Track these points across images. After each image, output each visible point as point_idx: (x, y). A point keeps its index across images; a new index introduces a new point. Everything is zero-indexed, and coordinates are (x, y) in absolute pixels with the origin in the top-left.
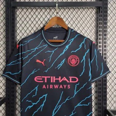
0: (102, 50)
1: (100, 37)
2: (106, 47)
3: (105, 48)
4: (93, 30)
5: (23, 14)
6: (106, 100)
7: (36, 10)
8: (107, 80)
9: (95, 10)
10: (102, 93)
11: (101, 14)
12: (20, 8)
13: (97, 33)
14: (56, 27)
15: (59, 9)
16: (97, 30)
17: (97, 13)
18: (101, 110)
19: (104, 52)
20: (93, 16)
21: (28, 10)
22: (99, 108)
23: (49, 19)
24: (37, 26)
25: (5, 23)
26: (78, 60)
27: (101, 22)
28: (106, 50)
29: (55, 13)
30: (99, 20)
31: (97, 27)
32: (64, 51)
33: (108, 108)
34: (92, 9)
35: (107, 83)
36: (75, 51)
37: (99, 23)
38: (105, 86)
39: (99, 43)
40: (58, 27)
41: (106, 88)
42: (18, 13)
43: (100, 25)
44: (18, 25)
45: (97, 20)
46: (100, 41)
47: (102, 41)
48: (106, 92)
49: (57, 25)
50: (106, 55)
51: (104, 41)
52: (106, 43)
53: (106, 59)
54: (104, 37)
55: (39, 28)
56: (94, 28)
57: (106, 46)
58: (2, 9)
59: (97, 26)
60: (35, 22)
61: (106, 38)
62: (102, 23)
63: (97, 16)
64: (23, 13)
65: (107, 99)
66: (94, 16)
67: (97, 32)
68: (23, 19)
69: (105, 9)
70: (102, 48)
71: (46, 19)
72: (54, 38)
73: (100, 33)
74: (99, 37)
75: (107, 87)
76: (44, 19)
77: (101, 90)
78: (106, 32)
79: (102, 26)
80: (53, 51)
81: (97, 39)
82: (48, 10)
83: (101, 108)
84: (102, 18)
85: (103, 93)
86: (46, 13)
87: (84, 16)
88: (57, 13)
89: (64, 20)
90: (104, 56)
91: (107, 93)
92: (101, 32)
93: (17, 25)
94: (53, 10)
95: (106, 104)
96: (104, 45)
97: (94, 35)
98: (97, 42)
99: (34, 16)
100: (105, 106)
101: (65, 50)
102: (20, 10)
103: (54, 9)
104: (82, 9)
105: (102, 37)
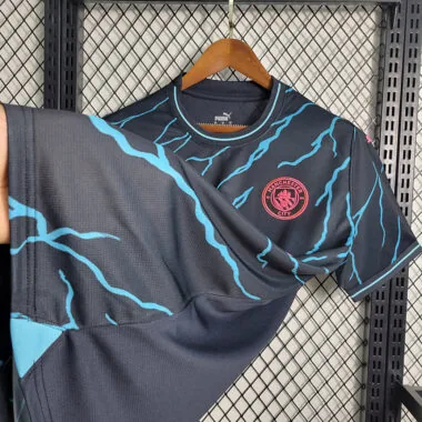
0: (393, 168)
1: (389, 119)
2: (409, 158)
3: (406, 162)
4: (365, 91)
5: (106, 29)
6: (400, 352)
7: (154, 12)
8: (408, 277)
9: (373, 15)
10: (385, 325)
11: (396, 31)
12: (98, 6)
13: (379, 103)
14: (227, 77)
15: (239, 13)
16: (379, 92)
17: (381, 27)
18: (380, 385)
19: (401, 176)
20: (367, 39)
21: (124, 14)
22: (373, 378)
23: (200, 49)
24: (156, 72)
25: (41, 60)
26: (302, 194)
27: (393, 60)
28: (409, 166)
29: (224, 28)
30: (388, 55)
31: (379, 81)
32: (252, 159)
33: (406, 381)
34: (362, 13)
35: (407, 288)
36: (294, 164)
37: (387, 68)
38: (398, 302)
39: (386, 143)
40: (233, 79)
41: (403, 310)
42: (88, 25)
43: (392, 75)
44: (88, 69)
45: (381, 53)
46: (389, 133)
47: (395, 133)
48: (401, 323)
49: (230, 73)
50: (408, 186)
51: (403, 133)
52: (410, 143)
53: (407, 200)
54: (404, 119)
55: (164, 82)
56: (369, 86)
57: (410, 152)
58: (33, 9)
59: (379, 78)
60: (147, 60)
61: (411, 123)
62: (400, 66)
63: (381, 39)
64: (105, 25)
65: (406, 349)
66: (371, 39)
67: (378, 101)
68: (105, 48)
69: (413, 11)
70: (393, 162)
71: (190, 50)
72: (217, 118)
73: (391, 104)
74: (385, 119)
75: (408, 306)
76: (183, 49)
77: (383, 316)
78: (413, 100)
79: (398, 76)
80: (211, 159)
81: (377, 127)
82: (198, 16)
83: (382, 379)
84: (400, 47)
85: (392, 325)
86: (190, 27)
87: (331, 38)
88: (232, 26)
89: (258, 51)
90: (401, 190)
91: (407, 327)
92: (394, 100)
93: (84, 69)
94: (215, 16)
95: (399, 365)
96: (403, 147)
97: (367, 109)
98: (377, 139)
99: (148, 38)
100: (395, 372)
101: (257, 155)
102: (96, 14)
103: (222, 13)
104: (325, 14)
105: (396, 119)
